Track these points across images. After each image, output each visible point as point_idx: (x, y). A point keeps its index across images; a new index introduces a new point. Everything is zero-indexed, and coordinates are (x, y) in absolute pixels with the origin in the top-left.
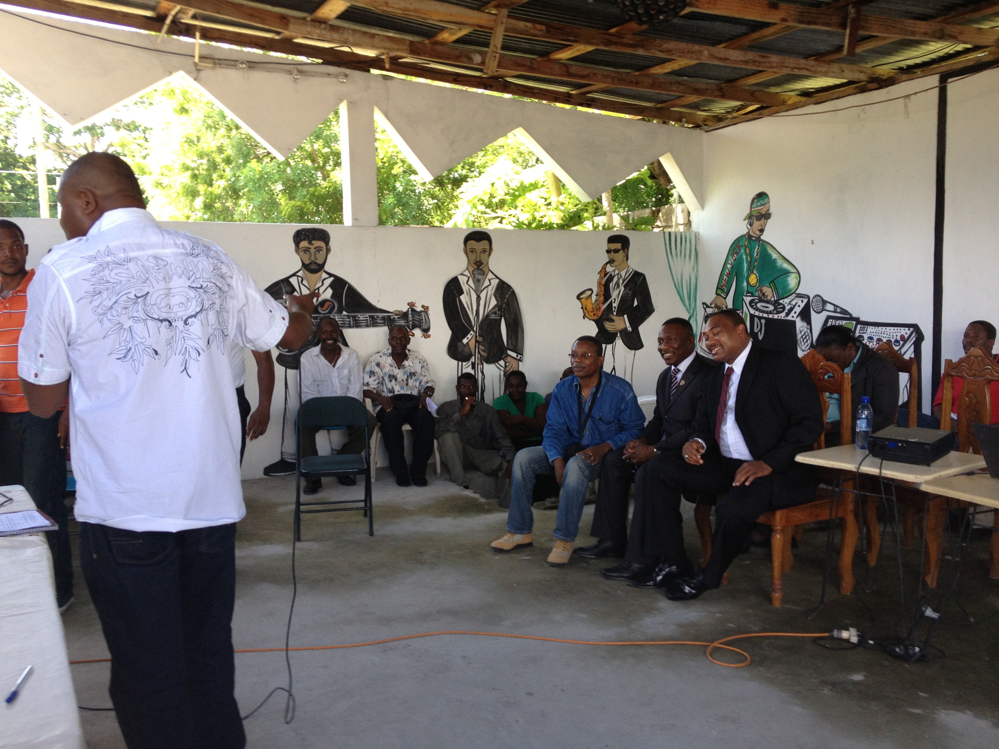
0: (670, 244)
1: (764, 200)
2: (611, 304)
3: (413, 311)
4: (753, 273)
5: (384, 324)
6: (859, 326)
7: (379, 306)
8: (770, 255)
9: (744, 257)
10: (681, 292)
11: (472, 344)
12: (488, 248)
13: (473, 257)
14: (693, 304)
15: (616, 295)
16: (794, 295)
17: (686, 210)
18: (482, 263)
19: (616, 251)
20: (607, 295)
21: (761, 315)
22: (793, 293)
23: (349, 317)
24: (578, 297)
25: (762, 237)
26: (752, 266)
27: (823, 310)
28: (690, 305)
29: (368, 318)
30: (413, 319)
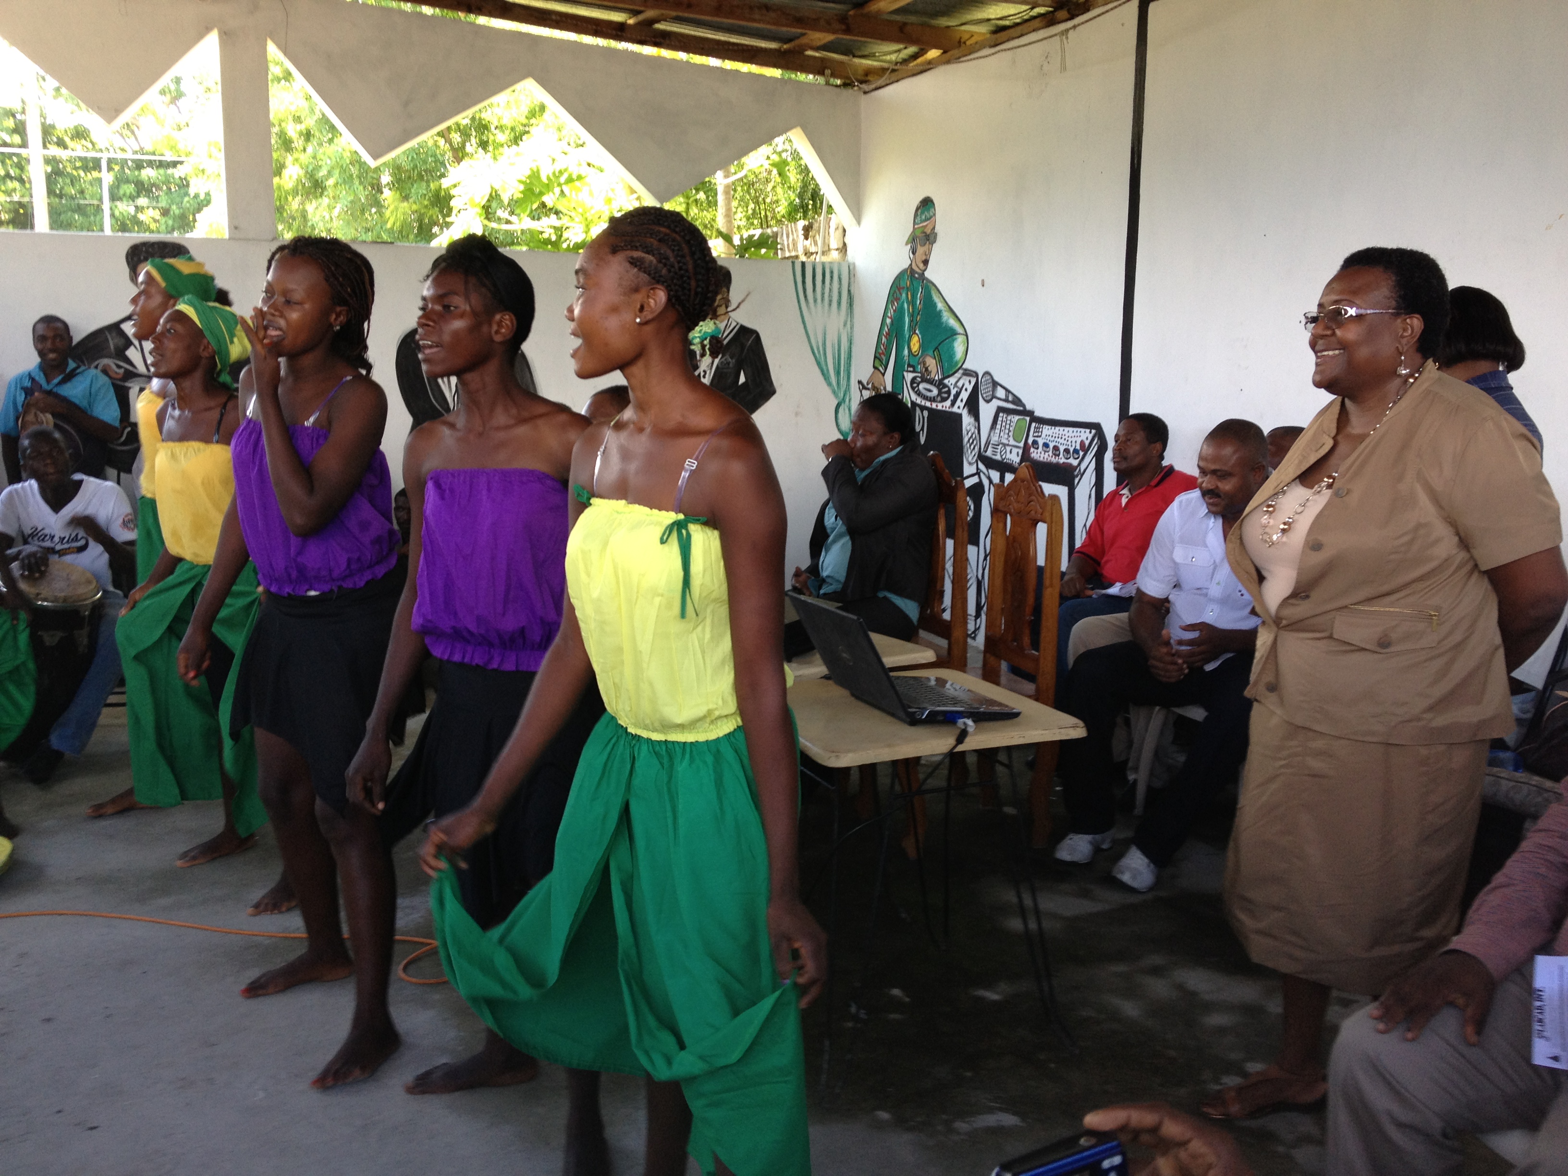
0: (804, 282)
1: (928, 210)
4: (915, 333)
6: (1033, 425)
8: (935, 303)
9: (906, 306)
10: (823, 363)
14: (843, 382)
15: (707, 364)
16: (961, 371)
17: (840, 226)
21: (923, 403)
22: (960, 368)
25: (929, 274)
26: (914, 323)
27: (994, 397)
28: (838, 383)
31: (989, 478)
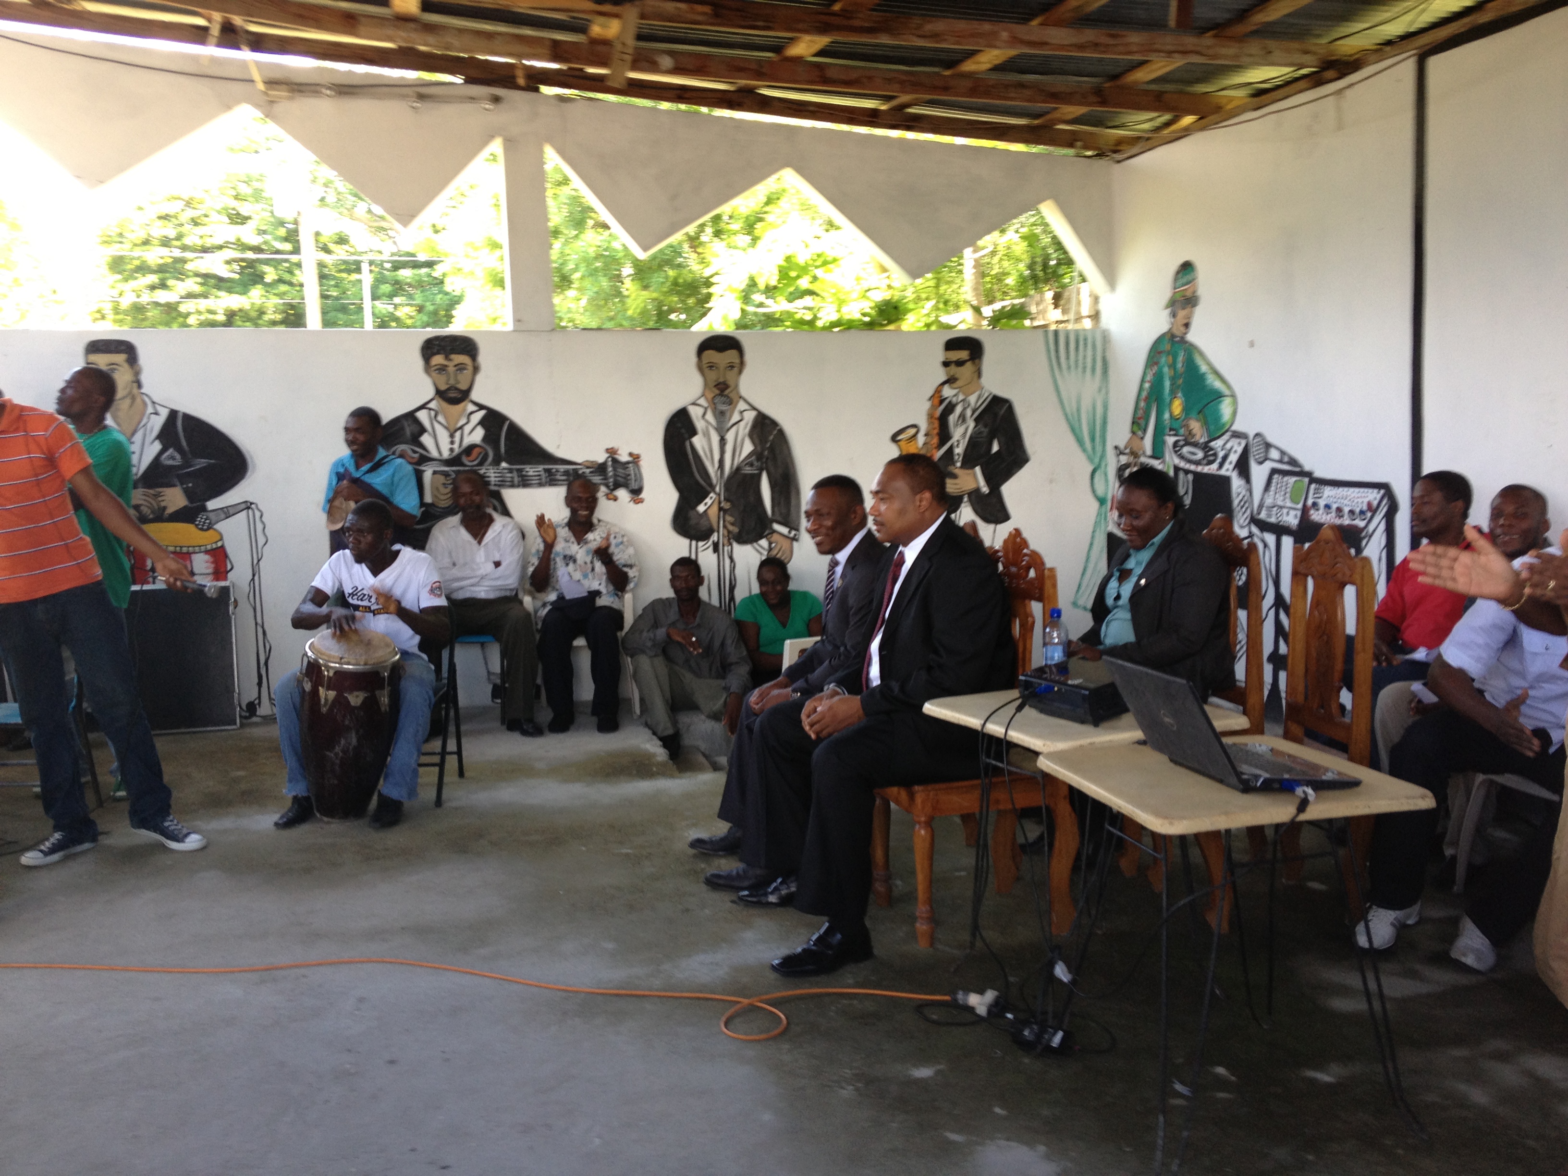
0: (1057, 351)
1: (1189, 274)
2: (951, 449)
3: (615, 461)
4: (1176, 396)
6: (1313, 486)
7: (560, 454)
8: (1199, 366)
10: (1077, 429)
11: (713, 512)
12: (737, 361)
13: (712, 375)
14: (1099, 448)
15: (961, 434)
16: (1228, 434)
17: (1091, 294)
18: (728, 387)
20: (944, 435)
22: (1228, 430)
23: (511, 471)
24: (894, 439)
25: (1191, 337)
26: (1176, 386)
27: (1266, 459)
28: (1094, 448)
29: (542, 473)
30: (615, 475)
31: (1263, 541)
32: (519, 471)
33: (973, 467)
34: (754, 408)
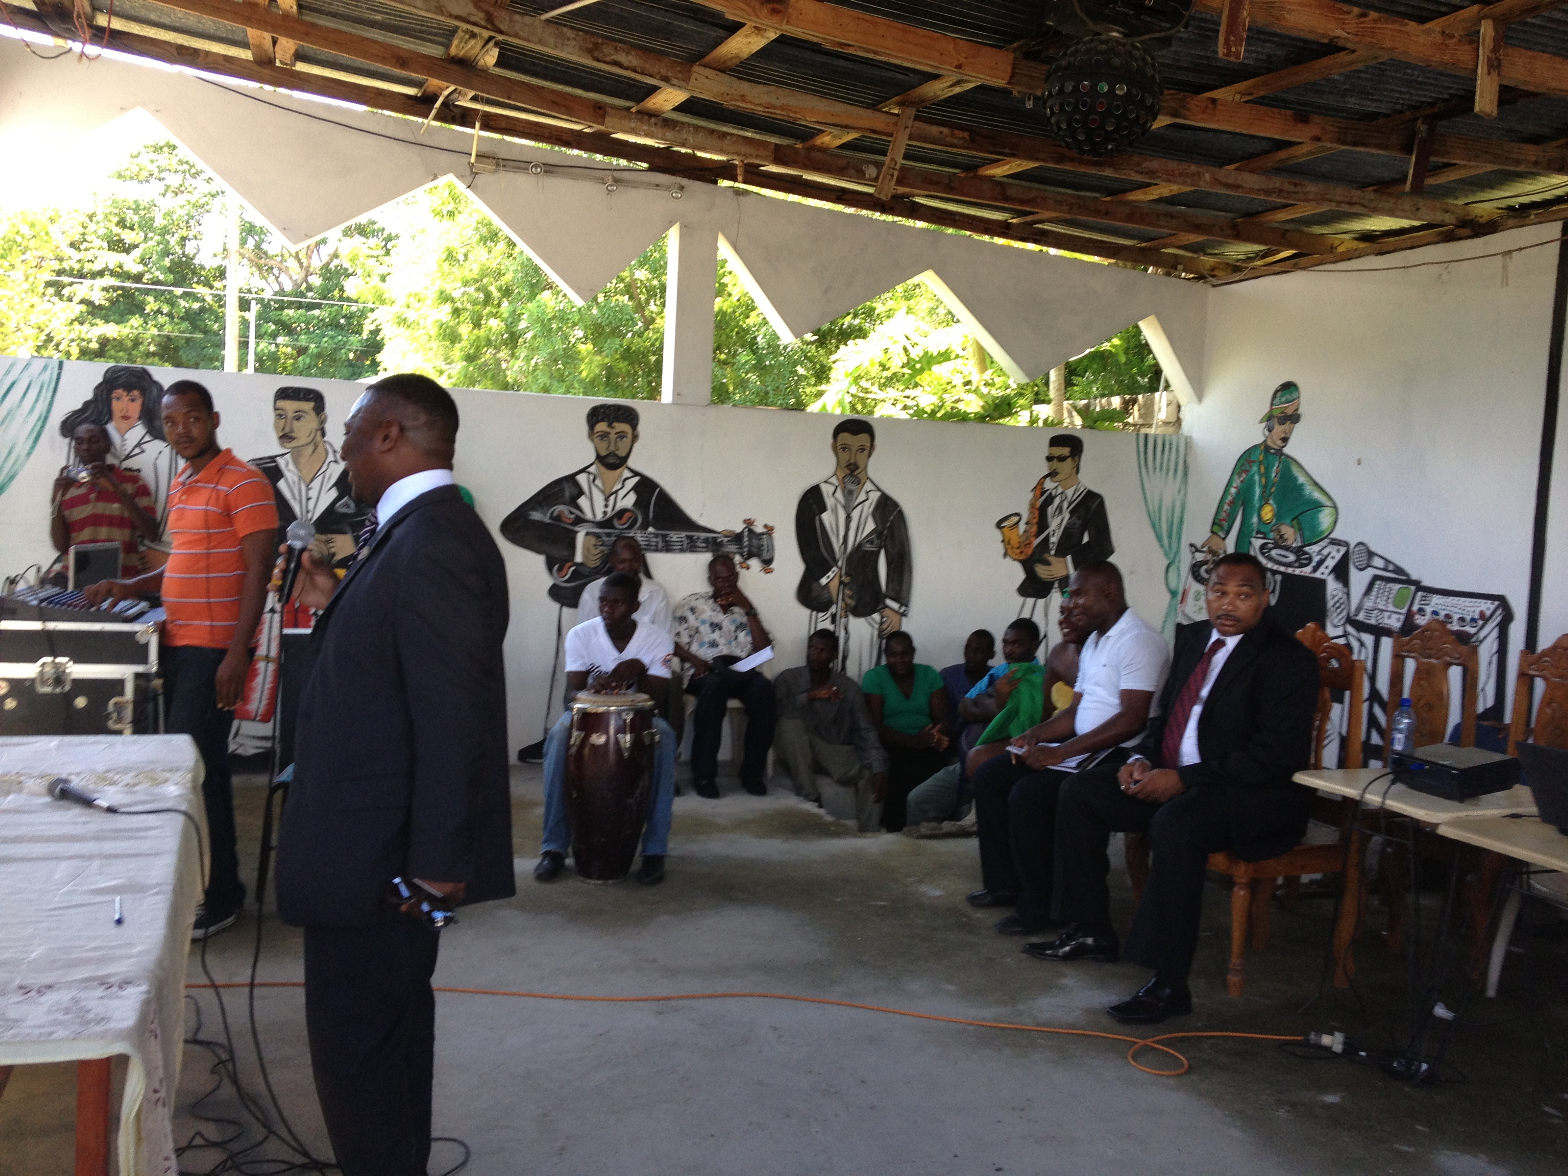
0: (1146, 453)
1: (1291, 393)
2: (1047, 538)
3: (751, 532)
4: (1267, 503)
5: (706, 549)
6: (1420, 594)
7: (702, 522)
8: (1296, 478)
9: (1257, 478)
10: (1158, 527)
11: (834, 585)
12: (868, 444)
13: (845, 456)
14: (1174, 545)
15: (1057, 524)
16: (1327, 541)
17: (1175, 402)
18: (858, 468)
19: (1062, 459)
20: (1042, 524)
21: (1276, 567)
22: (1326, 537)
23: (656, 536)
24: (999, 525)
25: (1286, 450)
26: (1267, 494)
27: (1369, 566)
28: (1170, 545)
29: (684, 539)
30: (750, 545)
31: (1359, 640)
32: (664, 536)
33: (1065, 556)
34: (879, 489)
